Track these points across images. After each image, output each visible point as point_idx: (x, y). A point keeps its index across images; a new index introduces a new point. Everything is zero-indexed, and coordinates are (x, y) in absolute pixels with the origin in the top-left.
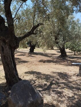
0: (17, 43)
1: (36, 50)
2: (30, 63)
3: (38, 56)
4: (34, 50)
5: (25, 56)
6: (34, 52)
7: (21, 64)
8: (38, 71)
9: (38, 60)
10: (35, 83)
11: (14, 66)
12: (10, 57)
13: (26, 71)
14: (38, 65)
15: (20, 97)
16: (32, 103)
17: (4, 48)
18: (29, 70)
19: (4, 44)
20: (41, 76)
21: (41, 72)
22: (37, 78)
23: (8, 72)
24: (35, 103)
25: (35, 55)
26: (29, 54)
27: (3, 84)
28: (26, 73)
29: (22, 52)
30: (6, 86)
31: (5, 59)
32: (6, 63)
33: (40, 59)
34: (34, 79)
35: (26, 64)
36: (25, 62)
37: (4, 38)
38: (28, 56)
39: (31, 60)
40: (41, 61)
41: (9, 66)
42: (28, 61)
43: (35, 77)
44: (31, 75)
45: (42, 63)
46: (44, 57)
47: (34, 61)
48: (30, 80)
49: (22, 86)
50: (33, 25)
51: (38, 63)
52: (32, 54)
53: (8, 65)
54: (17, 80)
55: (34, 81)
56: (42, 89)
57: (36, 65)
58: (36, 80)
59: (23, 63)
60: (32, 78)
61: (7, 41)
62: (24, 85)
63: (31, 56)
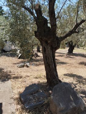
0: (58, 43)
1: (75, 51)
2: (69, 65)
3: (78, 57)
4: (74, 50)
5: (63, 57)
6: (73, 52)
7: (60, 66)
8: (79, 74)
9: (78, 62)
10: (76, 87)
11: (55, 67)
12: (51, 58)
13: (65, 73)
14: (79, 67)
15: (61, 99)
16: (74, 108)
17: (46, 49)
18: (68, 73)
19: (46, 45)
20: (83, 81)
21: (83, 76)
22: (78, 82)
23: (49, 72)
24: (77, 109)
25: (74, 57)
26: (68, 55)
27: (43, 83)
28: (65, 75)
29: (60, 53)
30: (47, 86)
31: (47, 59)
32: (47, 63)
33: (80, 61)
34: (75, 82)
35: (64, 65)
36: (63, 63)
37: (47, 39)
38: (67, 57)
39: (70, 61)
40: (82, 63)
41: (50, 67)
42: (66, 62)
43: (75, 80)
44: (70, 78)
45: (83, 65)
46: (85, 58)
47: (73, 63)
48: (70, 83)
49: (63, 88)
50: (76, 23)
51: (78, 65)
52: (71, 55)
53: (49, 65)
54: (57, 82)
55: (75, 85)
56: (84, 95)
57: (76, 67)
58: (77, 84)
59: (62, 64)
60: (72, 81)
61: (49, 42)
62: (65, 88)
63: (70, 57)
